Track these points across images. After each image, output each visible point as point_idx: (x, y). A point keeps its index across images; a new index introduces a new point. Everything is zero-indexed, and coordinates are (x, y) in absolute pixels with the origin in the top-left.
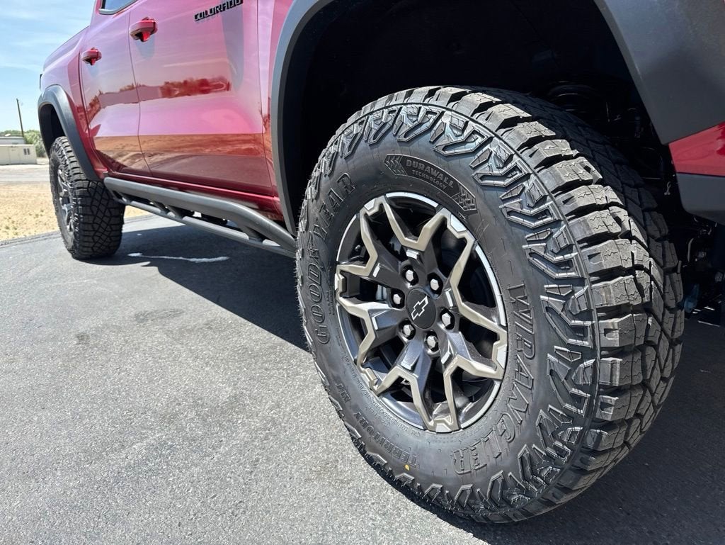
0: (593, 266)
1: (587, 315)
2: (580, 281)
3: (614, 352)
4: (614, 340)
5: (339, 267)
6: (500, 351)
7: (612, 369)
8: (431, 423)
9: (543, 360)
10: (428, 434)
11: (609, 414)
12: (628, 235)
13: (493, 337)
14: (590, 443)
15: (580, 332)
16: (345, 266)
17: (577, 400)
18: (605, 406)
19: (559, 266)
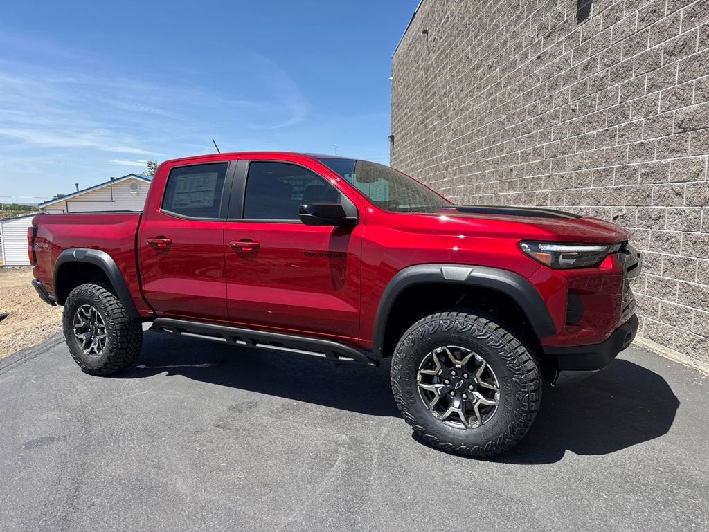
0: (525, 369)
1: (525, 383)
2: (523, 374)
3: (533, 391)
4: (533, 388)
5: (419, 372)
6: (498, 396)
7: (533, 396)
8: (469, 426)
9: (515, 397)
10: (468, 430)
11: (533, 409)
12: (530, 359)
13: (494, 392)
14: (529, 418)
15: (524, 387)
16: (423, 371)
17: (525, 406)
18: (532, 406)
19: (517, 370)
